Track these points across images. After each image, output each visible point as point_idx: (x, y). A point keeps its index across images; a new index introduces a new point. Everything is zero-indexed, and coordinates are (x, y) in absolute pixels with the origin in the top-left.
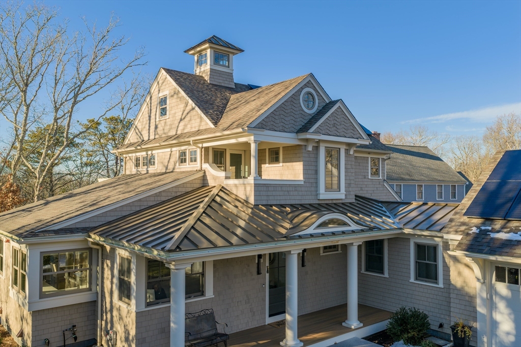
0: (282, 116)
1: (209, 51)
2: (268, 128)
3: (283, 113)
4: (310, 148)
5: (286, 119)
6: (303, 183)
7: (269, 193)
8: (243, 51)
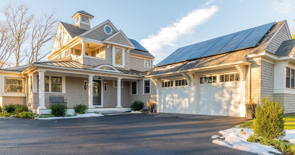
0: (95, 34)
1: (79, 16)
2: (89, 37)
3: (96, 33)
4: (108, 47)
5: (98, 35)
6: (105, 60)
7: (90, 61)
8: (94, 17)
